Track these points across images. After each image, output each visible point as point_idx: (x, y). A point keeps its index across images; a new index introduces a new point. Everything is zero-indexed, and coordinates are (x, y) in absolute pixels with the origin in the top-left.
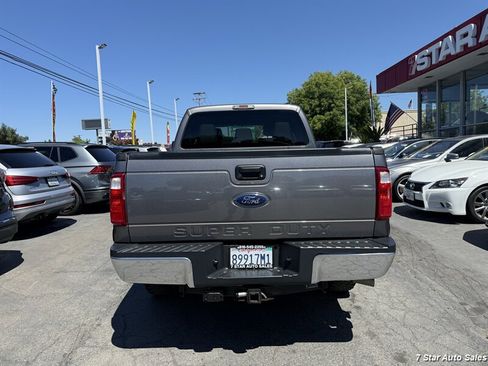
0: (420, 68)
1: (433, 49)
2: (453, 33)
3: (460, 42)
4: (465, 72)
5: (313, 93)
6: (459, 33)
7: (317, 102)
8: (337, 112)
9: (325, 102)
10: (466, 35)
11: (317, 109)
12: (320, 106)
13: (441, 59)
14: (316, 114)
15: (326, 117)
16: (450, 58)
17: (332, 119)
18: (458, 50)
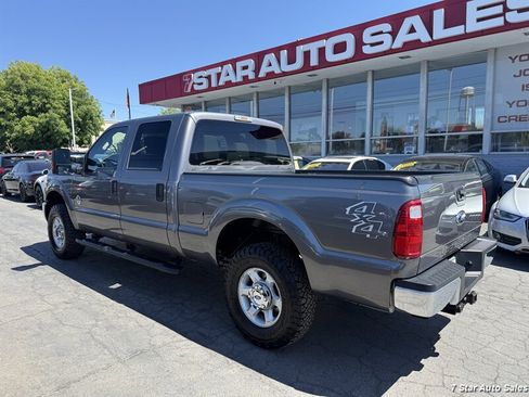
0: (196, 87)
1: (213, 72)
2: (233, 62)
3: (240, 73)
4: (230, 98)
5: (18, 87)
6: (239, 65)
7: (25, 99)
8: (56, 115)
9: (37, 101)
10: (245, 68)
11: (27, 108)
12: (30, 104)
13: (221, 83)
14: (25, 114)
15: (41, 119)
16: (229, 84)
17: (47, 122)
18: (240, 79)
